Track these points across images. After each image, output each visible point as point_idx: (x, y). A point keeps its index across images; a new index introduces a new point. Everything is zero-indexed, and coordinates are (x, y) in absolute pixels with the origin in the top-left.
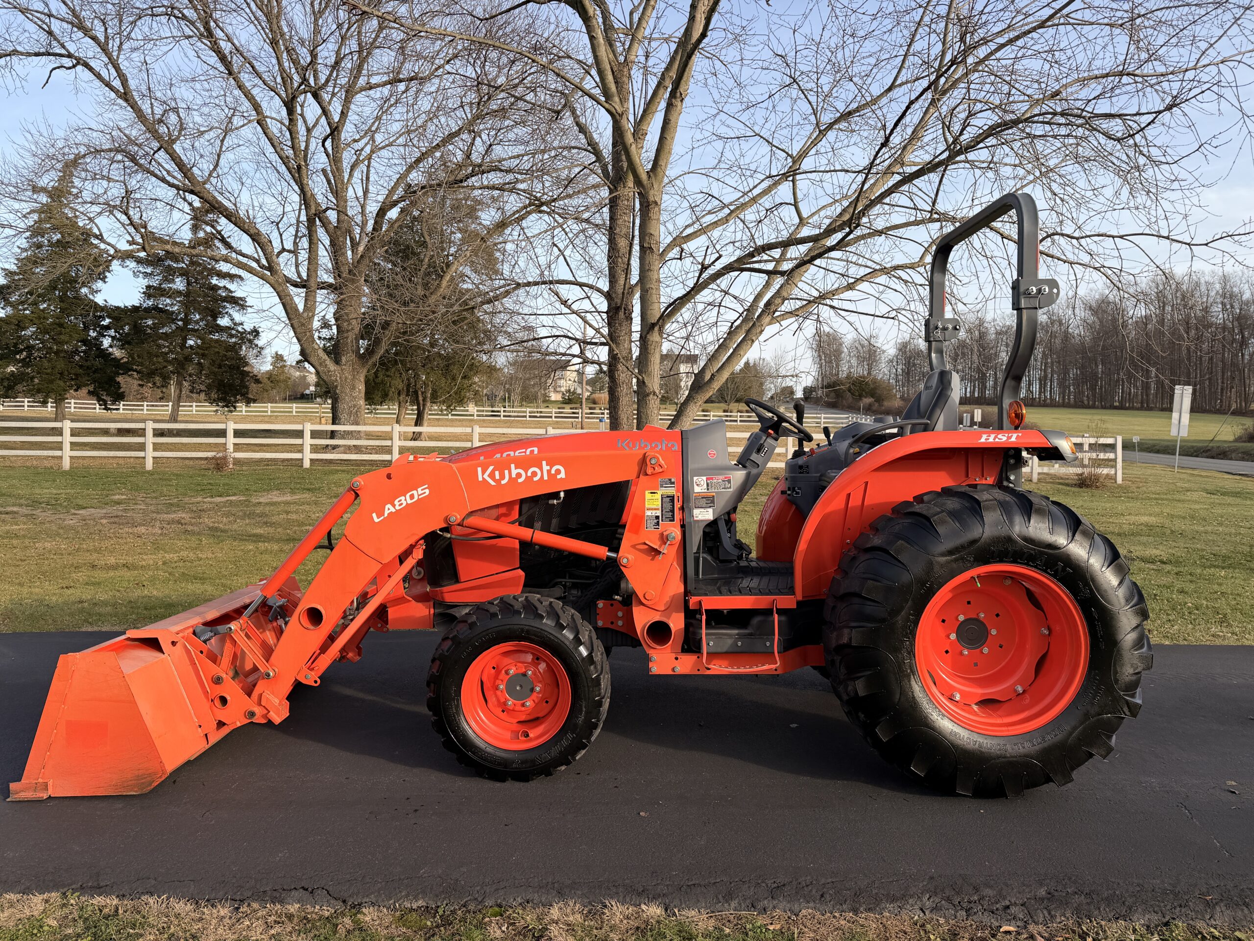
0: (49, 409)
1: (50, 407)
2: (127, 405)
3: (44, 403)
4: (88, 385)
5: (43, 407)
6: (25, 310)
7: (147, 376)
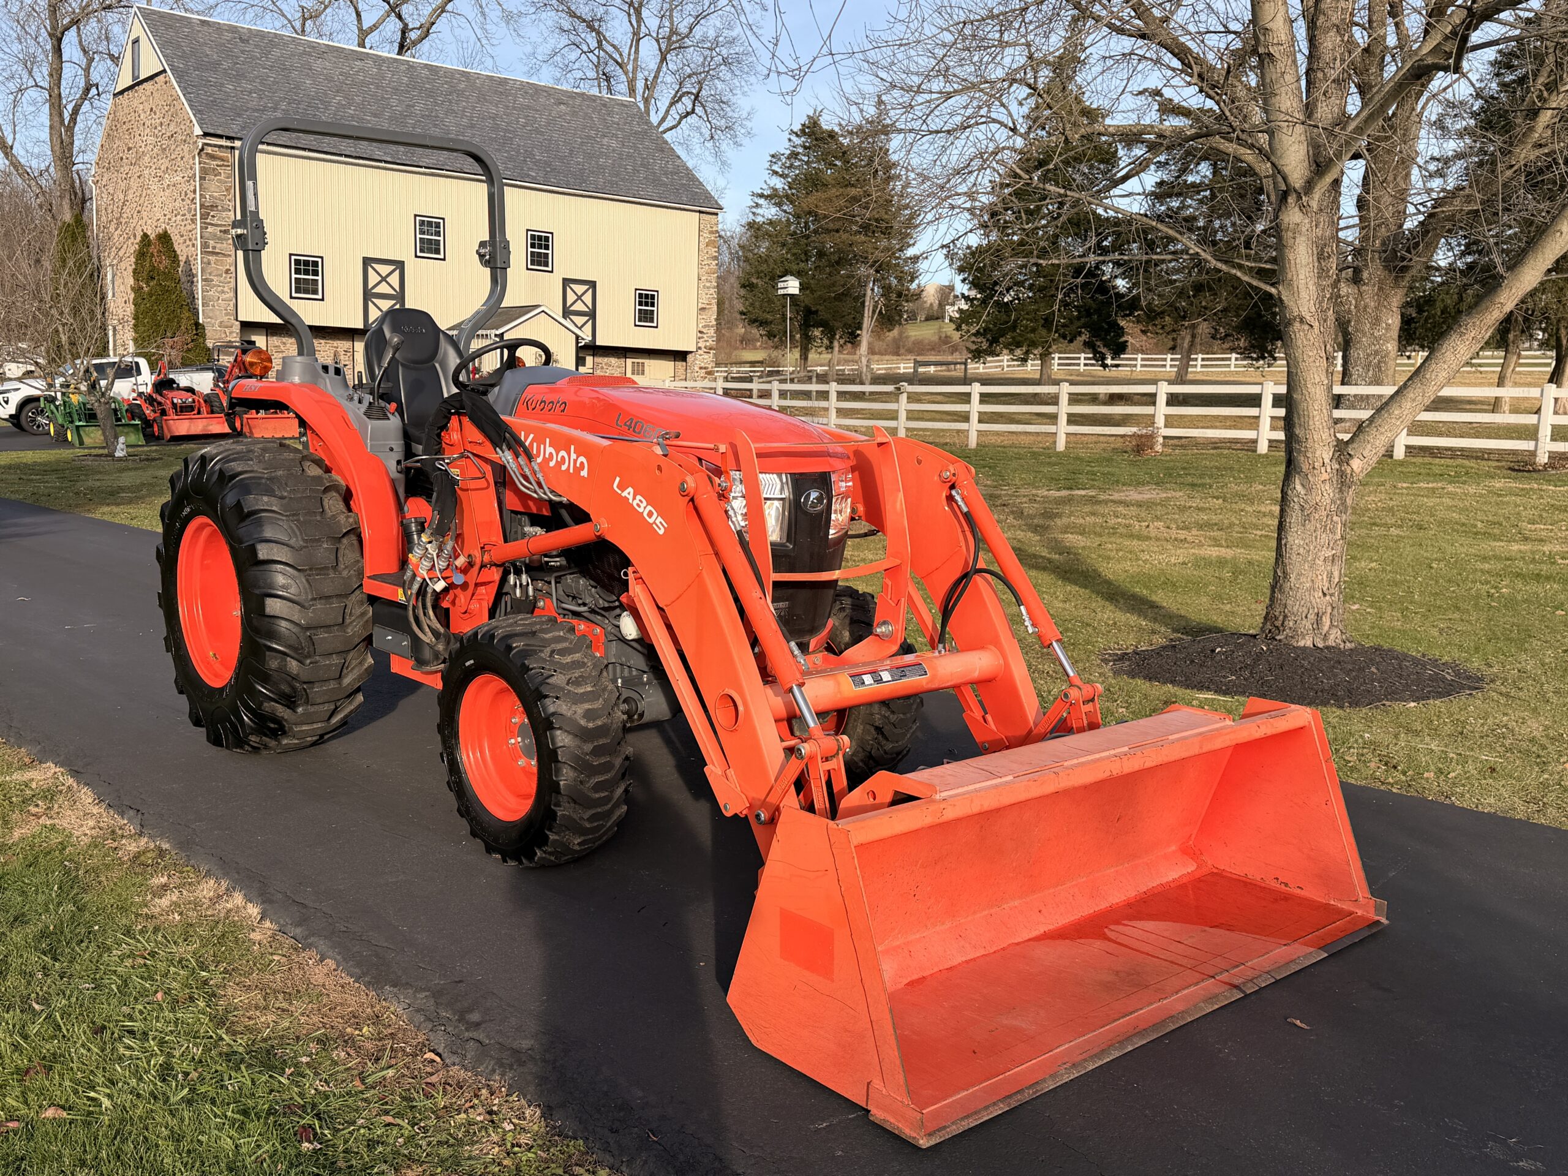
0: (1029, 368)
1: (1032, 367)
2: (1148, 359)
3: (1024, 360)
4: (1080, 334)
5: (1023, 365)
6: (1014, 234)
7: (1152, 316)
